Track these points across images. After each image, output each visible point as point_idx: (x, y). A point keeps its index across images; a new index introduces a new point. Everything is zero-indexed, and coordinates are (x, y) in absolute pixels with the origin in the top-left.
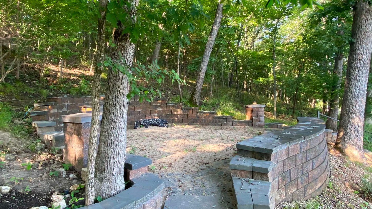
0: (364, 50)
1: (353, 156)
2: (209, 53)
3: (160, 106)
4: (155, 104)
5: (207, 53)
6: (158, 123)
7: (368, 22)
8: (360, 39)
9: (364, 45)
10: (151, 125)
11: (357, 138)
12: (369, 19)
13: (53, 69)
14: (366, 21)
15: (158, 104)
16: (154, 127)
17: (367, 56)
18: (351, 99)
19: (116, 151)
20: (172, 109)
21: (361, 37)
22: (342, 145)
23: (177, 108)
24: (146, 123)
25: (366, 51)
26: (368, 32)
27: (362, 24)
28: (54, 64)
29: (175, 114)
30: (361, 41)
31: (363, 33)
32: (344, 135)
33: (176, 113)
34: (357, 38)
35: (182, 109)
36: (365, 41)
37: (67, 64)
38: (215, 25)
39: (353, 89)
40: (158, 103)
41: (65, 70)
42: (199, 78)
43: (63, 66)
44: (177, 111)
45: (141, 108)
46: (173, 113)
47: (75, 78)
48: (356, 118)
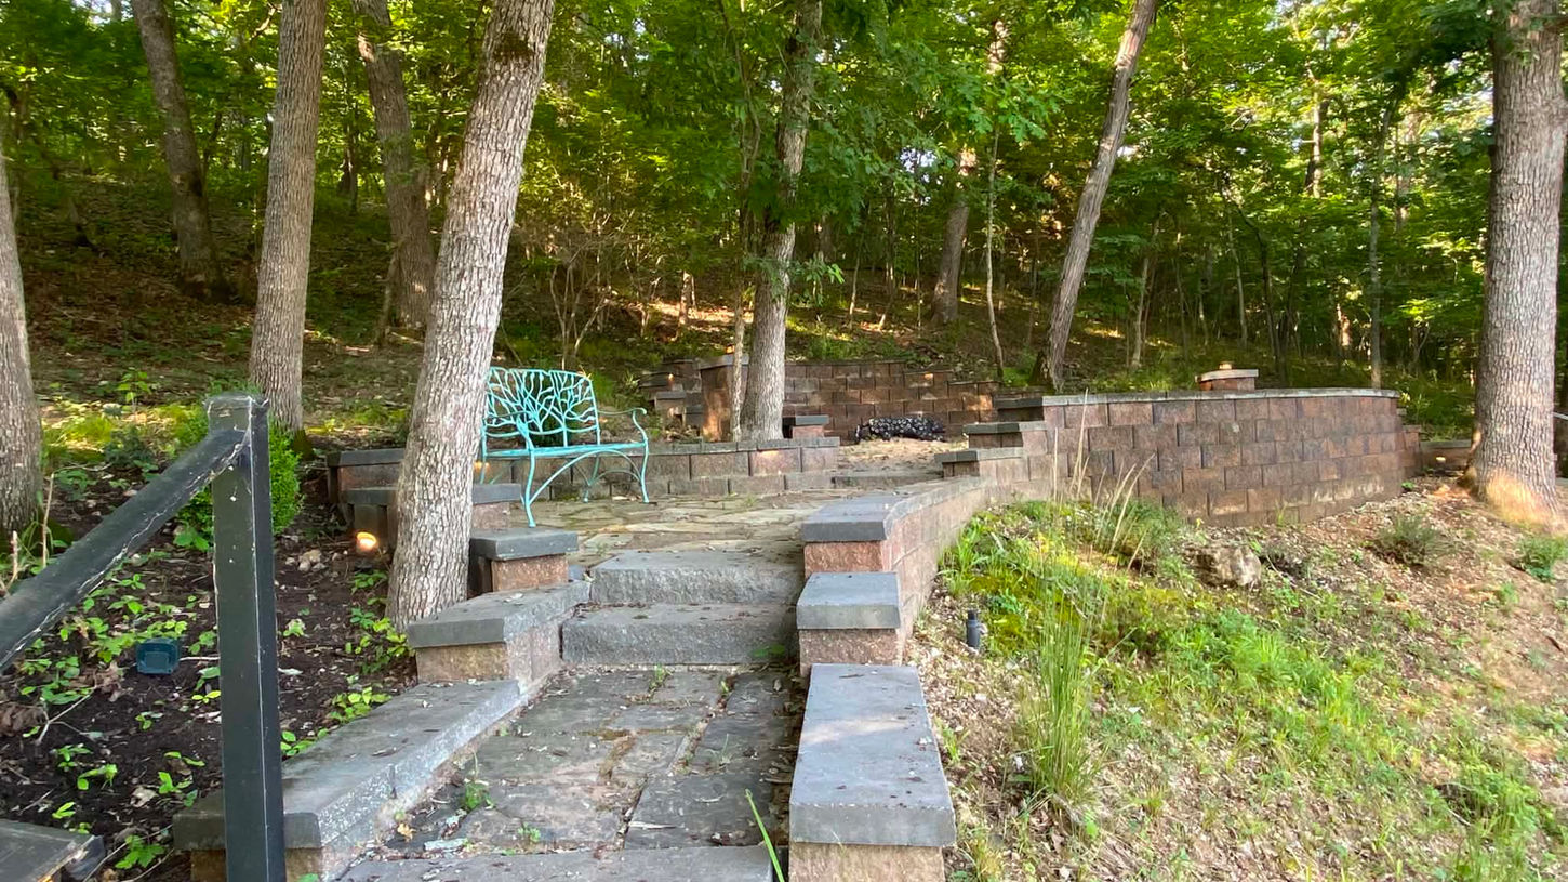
0: (1526, 168)
1: (1511, 504)
2: (1088, 223)
3: (929, 390)
4: (915, 385)
5: (1084, 224)
6: (917, 429)
7: (1529, 83)
8: (1511, 137)
9: (1525, 154)
10: (896, 434)
11: (1522, 446)
12: (1531, 73)
13: (666, 311)
14: (1524, 80)
15: (926, 385)
16: (906, 440)
17: (1536, 185)
18: (1498, 324)
19: (769, 388)
20: (965, 395)
21: (1513, 132)
22: (1478, 470)
23: (979, 392)
24: (885, 428)
25: (1532, 173)
26: (1532, 114)
27: (1512, 90)
28: (666, 300)
29: (972, 411)
30: (1512, 143)
31: (1516, 117)
32: (1483, 440)
33: (975, 408)
34: (1502, 136)
35: (992, 395)
36: (1525, 142)
37: (698, 297)
38: (1107, 135)
39: (1501, 291)
40: (925, 380)
41: (694, 314)
42: (1058, 303)
43: (689, 304)
44: (979, 402)
45: (877, 397)
46: (968, 408)
47: (717, 330)
48: (1516, 383)
